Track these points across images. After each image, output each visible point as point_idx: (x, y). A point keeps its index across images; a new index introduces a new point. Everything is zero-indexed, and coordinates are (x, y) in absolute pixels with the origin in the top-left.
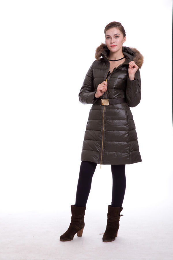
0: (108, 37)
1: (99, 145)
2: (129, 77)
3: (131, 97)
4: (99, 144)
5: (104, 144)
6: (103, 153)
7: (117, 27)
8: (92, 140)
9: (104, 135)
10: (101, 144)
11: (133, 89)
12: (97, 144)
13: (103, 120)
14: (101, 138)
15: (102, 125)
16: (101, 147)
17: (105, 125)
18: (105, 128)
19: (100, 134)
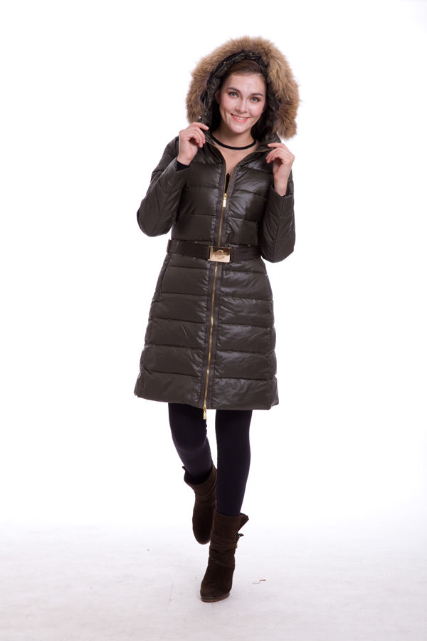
1: (201, 360)
2: (273, 186)
3: (274, 238)
4: (199, 357)
5: (215, 356)
6: (209, 381)
9: (213, 335)
10: (205, 358)
11: (281, 217)
12: (193, 356)
13: (213, 296)
14: (206, 341)
15: (208, 309)
16: (205, 365)
17: (217, 309)
18: (217, 316)
19: (202, 331)
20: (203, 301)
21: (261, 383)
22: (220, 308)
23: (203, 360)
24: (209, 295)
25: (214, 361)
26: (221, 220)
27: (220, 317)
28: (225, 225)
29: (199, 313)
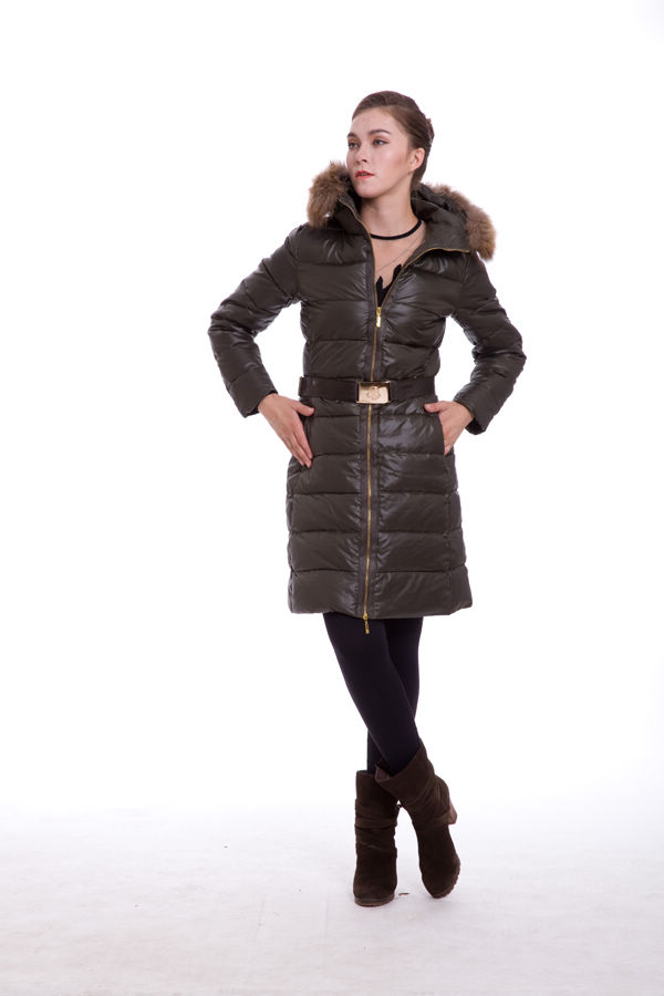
0: (354, 142)
1: (356, 548)
4: (353, 543)
5: (376, 541)
7: (390, 108)
8: (324, 530)
9: (372, 509)
10: (362, 543)
12: (346, 543)
13: (369, 452)
14: (363, 520)
15: (363, 472)
16: (363, 554)
17: (376, 472)
18: (376, 482)
19: (356, 505)
20: (355, 461)
21: (439, 576)
22: (380, 470)
23: (360, 548)
24: (363, 452)
25: (375, 547)
26: (375, 346)
27: (381, 483)
28: (380, 354)
29: (349, 479)
